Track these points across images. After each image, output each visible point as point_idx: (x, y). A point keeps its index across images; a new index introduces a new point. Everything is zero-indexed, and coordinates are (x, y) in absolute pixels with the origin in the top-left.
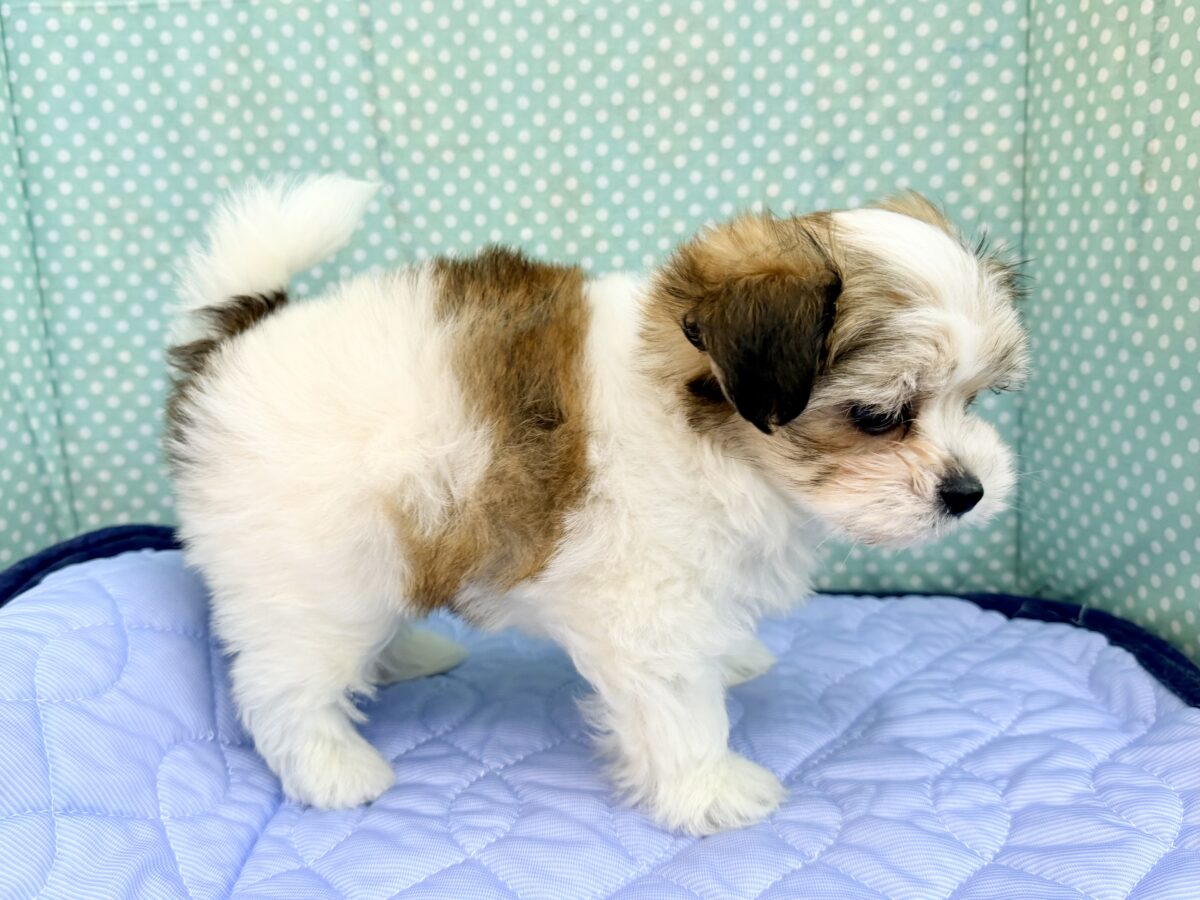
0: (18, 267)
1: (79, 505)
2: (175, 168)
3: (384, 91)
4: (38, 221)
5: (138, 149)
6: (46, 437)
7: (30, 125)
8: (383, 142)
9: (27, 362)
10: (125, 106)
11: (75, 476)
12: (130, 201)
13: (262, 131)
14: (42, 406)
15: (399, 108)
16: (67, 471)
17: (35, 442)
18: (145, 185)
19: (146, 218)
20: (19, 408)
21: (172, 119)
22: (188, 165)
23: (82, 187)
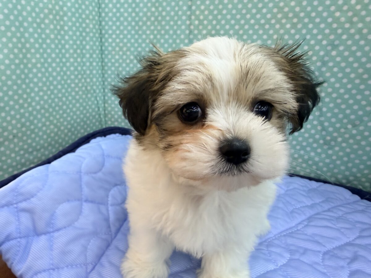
0: (97, 60)
1: (107, 119)
2: (136, 36)
3: (193, 17)
4: (103, 48)
5: (128, 31)
6: (100, 102)
7: (103, 23)
8: (191, 32)
9: (98, 84)
10: (126, 19)
11: (106, 112)
12: (125, 44)
13: (159, 28)
14: (100, 95)
15: (197, 22)
16: (105, 111)
17: (98, 103)
18: (129, 41)
19: (128, 50)
20: (95, 95)
21: (137, 23)
22: (140, 36)
23: (114, 40)
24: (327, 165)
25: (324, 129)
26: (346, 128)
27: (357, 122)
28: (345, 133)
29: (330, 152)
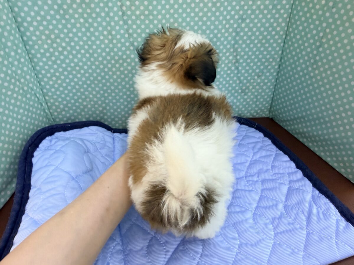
0: (23, 54)
2: (63, 21)
4: (25, 38)
5: (51, 16)
6: (41, 97)
7: (16, 9)
8: (124, 13)
9: (32, 80)
11: (49, 105)
12: (52, 32)
13: (89, 11)
14: (38, 90)
15: (128, 3)
16: (47, 104)
17: (39, 99)
18: (55, 27)
19: (57, 36)
20: (33, 93)
22: (68, 20)
23: (36, 28)
24: (244, 106)
25: (241, 82)
26: (254, 79)
27: (260, 74)
28: (253, 83)
29: (246, 97)
